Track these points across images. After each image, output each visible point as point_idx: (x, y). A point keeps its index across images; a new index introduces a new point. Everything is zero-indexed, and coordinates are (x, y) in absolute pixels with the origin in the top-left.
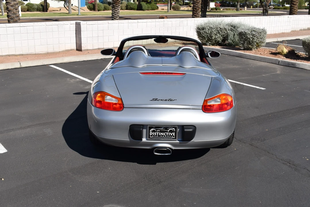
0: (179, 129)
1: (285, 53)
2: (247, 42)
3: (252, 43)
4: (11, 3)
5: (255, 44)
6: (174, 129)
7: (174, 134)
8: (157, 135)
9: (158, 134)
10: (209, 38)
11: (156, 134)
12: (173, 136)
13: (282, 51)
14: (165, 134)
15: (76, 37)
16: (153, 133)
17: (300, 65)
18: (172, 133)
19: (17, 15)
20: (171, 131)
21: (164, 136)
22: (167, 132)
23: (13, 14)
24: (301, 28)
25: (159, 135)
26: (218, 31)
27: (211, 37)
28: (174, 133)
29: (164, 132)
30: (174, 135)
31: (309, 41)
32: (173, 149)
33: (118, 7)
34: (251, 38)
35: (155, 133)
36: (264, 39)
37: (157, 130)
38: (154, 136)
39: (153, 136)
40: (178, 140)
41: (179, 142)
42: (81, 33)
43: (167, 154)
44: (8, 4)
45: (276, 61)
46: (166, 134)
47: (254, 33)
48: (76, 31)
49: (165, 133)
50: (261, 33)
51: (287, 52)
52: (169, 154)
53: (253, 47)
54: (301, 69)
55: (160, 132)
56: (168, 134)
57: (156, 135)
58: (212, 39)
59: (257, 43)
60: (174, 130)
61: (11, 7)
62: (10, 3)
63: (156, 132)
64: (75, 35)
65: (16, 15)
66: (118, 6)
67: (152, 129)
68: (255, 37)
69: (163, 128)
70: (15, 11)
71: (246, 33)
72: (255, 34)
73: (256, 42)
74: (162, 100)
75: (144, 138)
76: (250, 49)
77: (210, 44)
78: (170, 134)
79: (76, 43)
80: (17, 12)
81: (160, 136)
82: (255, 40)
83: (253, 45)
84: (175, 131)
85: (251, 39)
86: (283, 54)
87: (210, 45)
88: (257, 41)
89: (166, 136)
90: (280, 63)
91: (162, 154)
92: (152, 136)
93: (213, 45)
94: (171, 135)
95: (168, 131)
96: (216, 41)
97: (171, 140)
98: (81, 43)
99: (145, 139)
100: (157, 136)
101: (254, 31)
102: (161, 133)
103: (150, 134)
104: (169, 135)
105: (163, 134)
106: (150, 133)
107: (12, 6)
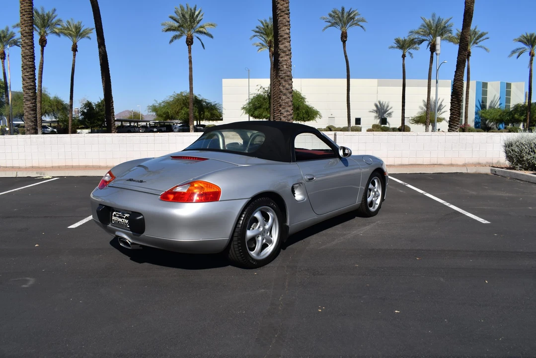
10: (518, 159)
11: (116, 219)
12: (128, 225)
14: (122, 220)
21: (122, 223)
26: (531, 149)
27: (522, 157)
32: (131, 242)
33: (455, 126)
37: (117, 214)
41: (132, 232)
58: (523, 160)
62: (282, 114)
66: (455, 124)
67: (114, 213)
69: (121, 212)
74: (134, 181)
77: (520, 167)
87: (521, 170)
93: (526, 169)
94: (127, 222)
95: (125, 217)
96: (529, 163)
99: (110, 224)
100: (117, 222)
103: (113, 219)
107: (284, 117)
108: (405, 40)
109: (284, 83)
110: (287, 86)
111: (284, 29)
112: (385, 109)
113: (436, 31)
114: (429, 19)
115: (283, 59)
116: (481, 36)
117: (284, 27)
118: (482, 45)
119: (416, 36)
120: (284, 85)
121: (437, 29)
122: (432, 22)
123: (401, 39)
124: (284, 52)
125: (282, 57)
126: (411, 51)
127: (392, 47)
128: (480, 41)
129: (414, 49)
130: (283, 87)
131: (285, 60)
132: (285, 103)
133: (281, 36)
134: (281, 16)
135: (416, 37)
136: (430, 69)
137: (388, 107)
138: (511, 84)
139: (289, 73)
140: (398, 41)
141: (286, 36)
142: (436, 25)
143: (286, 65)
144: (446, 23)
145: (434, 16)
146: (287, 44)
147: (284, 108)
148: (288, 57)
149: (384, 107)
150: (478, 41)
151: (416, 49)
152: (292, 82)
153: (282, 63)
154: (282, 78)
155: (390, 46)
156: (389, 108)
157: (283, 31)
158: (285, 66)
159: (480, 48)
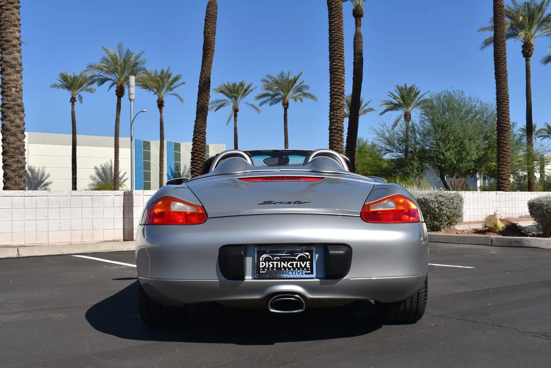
0: (317, 255)
1: (501, 229)
2: (430, 217)
3: (440, 217)
4: (12, 167)
5: (446, 218)
6: (308, 254)
7: (308, 264)
8: (275, 267)
9: (277, 264)
11: (272, 265)
12: (307, 269)
13: (495, 225)
14: (290, 265)
15: (124, 218)
16: (267, 263)
17: (530, 241)
18: (305, 263)
19: (21, 186)
20: (302, 259)
21: (289, 269)
22: (295, 260)
23: (14, 185)
24: (521, 214)
25: (279, 267)
28: (308, 262)
29: (288, 261)
30: (308, 266)
31: (540, 202)
32: (308, 298)
34: (437, 208)
35: (270, 264)
36: (459, 210)
37: (273, 256)
38: (268, 268)
39: (266, 270)
40: (319, 276)
41: (319, 280)
42: (132, 210)
43: (297, 311)
44: (6, 168)
45: (487, 240)
46: (292, 265)
47: (440, 199)
48: (124, 207)
49: (291, 262)
50: (452, 199)
51: (503, 227)
52: (301, 310)
53: (441, 224)
54: (534, 249)
55: (281, 260)
56: (297, 264)
57: (273, 268)
59: (449, 218)
60: (307, 256)
61: (12, 173)
62: (10, 166)
63: (272, 261)
64: (122, 214)
65: (19, 186)
67: (264, 256)
68: (443, 205)
69: (286, 252)
70: (18, 179)
71: (426, 200)
72: (443, 200)
73: (445, 214)
74: (282, 203)
75: (249, 276)
76: (437, 230)
78: (300, 264)
79: (124, 229)
80: (21, 181)
81: (281, 268)
82: (444, 212)
83: (441, 220)
84: (309, 257)
85: (437, 210)
86: (497, 230)
88: (448, 214)
89: (292, 269)
90: (494, 242)
91: (287, 312)
92: (264, 271)
94: (303, 266)
95: (297, 258)
97: (302, 276)
98: (133, 227)
99: (251, 278)
100: (275, 269)
101: (440, 196)
102: (282, 263)
103: (261, 267)
104: (299, 266)
105: (286, 266)
106: (261, 263)
107: (13, 171)
108: (75, 78)
109: (12, 117)
110: (18, 121)
111: (12, 31)
112: (39, 177)
113: (125, 68)
114: (114, 51)
115: (11, 77)
116: (176, 79)
117: (12, 28)
118: (177, 93)
119: (96, 72)
120: (12, 118)
121: (125, 65)
122: (118, 55)
123: (69, 75)
124: (13, 67)
125: (8, 75)
126: (83, 93)
127: (55, 86)
128: (175, 87)
129: (87, 90)
130: (11, 122)
131: (15, 80)
132: (15, 148)
133: (8, 41)
134: (7, 10)
135: (97, 74)
136: (117, 120)
137: (43, 175)
138: (180, 144)
139: (20, 101)
140: (64, 78)
141: (15, 42)
142: (124, 60)
143: (16, 87)
144: (137, 58)
145: (120, 46)
146: (17, 55)
147: (12, 157)
148: (19, 75)
149: (37, 176)
150: (172, 86)
151: (90, 91)
152: (25, 115)
153: (9, 84)
154: (9, 108)
155: (53, 83)
156: (44, 177)
157: (11, 33)
158: (13, 90)
159: (175, 97)
